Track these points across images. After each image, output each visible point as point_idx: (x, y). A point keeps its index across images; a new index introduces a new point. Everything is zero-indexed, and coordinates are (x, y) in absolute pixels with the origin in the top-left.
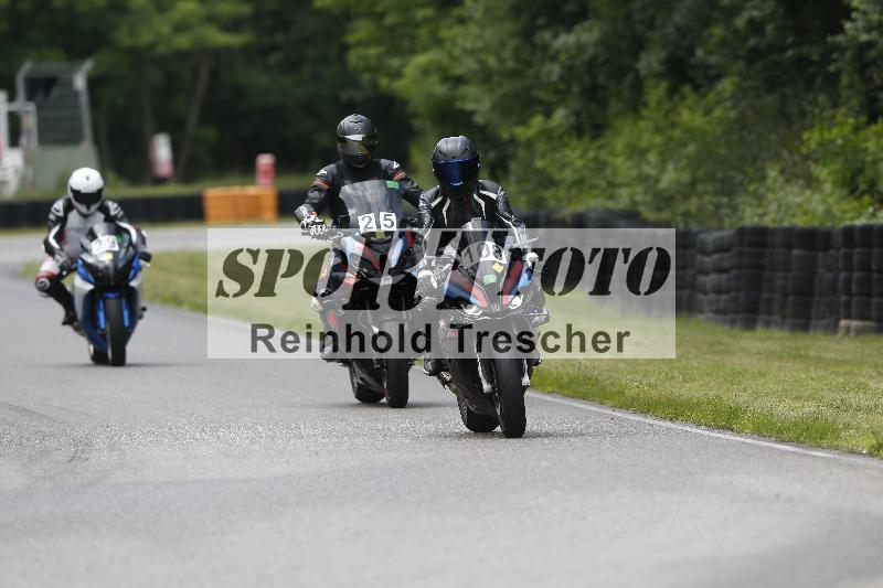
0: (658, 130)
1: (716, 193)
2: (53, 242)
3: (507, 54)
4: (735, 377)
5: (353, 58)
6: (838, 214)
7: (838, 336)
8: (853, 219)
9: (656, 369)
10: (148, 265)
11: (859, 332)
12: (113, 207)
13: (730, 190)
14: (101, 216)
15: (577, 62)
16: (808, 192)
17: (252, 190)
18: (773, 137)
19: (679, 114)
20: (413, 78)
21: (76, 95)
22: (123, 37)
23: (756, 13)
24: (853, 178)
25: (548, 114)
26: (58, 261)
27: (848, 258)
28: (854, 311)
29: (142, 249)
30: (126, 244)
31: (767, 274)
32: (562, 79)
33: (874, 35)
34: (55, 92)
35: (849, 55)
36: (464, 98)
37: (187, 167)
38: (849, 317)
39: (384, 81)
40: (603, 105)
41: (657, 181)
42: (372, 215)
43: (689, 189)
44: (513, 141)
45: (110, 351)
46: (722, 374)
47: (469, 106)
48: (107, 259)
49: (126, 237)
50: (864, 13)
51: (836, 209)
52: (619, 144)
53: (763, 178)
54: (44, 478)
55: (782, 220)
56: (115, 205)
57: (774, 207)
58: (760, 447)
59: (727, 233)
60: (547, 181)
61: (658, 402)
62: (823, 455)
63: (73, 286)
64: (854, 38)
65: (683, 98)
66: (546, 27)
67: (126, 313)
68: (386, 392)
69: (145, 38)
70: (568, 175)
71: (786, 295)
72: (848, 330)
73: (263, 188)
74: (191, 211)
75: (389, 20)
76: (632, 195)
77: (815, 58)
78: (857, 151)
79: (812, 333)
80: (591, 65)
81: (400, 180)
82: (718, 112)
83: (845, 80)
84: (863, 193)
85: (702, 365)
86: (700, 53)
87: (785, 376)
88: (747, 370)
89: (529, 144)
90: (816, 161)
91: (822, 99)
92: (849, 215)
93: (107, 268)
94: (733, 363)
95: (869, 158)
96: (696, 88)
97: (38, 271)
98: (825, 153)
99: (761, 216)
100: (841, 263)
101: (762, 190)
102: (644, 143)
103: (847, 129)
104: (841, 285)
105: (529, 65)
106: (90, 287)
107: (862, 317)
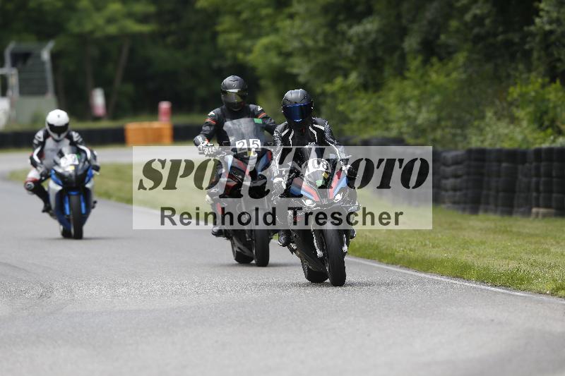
0: (417, 86)
1: (453, 127)
2: (36, 158)
3: (320, 37)
4: (465, 244)
5: (221, 40)
6: (531, 140)
7: (531, 219)
8: (541, 143)
9: (415, 239)
10: (98, 173)
11: (545, 216)
12: (75, 136)
13: (462, 125)
14: (67, 142)
15: (365, 43)
16: (512, 127)
17: (156, 125)
18: (490, 91)
19: (429, 76)
20: (259, 53)
21: (43, 63)
22: (73, 27)
23: (478, 12)
24: (541, 118)
25: (346, 76)
26: (38, 171)
27: (538, 168)
28: (541, 202)
29: (94, 163)
30: (83, 160)
31: (486, 179)
32: (355, 53)
33: (554, 27)
34: (30, 62)
35: (538, 39)
36: (292, 66)
37: (115, 110)
38: (538, 206)
39: (240, 56)
40: (381, 70)
41: (415, 119)
42: (245, 141)
43: (436, 125)
44: (323, 93)
45: (73, 230)
46: (457, 243)
47: (295, 71)
48: (71, 169)
49: (83, 155)
50: (548, 12)
51: (530, 138)
52: (392, 96)
53: (483, 118)
54: (22, 309)
55: (495, 144)
56: (77, 134)
57: (490, 136)
58: (482, 290)
59: (459, 152)
60: (345, 119)
61: (417, 260)
62: (522, 294)
63: (49, 188)
64: (541, 28)
65: (432, 65)
66: (345, 20)
67: (83, 205)
68: (255, 257)
69: (88, 27)
70: (359, 115)
71: (498, 191)
72: (537, 214)
73: (163, 123)
74: (117, 138)
75: (245, 16)
76: (400, 128)
77: (517, 40)
78: (543, 100)
79: (514, 216)
80: (373, 45)
81: (263, 118)
82: (454, 75)
83: (535, 55)
84: (547, 127)
85: (444, 237)
86: (443, 37)
87: (497, 244)
88: (473, 240)
89: (334, 95)
90: (517, 107)
91: (521, 67)
92: (539, 141)
93: (70, 175)
94: (464, 236)
95: (551, 105)
96: (441, 59)
97: (26, 177)
98: (523, 101)
99: (482, 142)
100: (533, 172)
101: (482, 125)
102: (407, 95)
103: (537, 86)
104: (533, 185)
105: (334, 44)
106: (59, 188)
107: (547, 206)
